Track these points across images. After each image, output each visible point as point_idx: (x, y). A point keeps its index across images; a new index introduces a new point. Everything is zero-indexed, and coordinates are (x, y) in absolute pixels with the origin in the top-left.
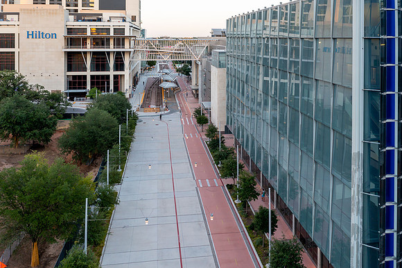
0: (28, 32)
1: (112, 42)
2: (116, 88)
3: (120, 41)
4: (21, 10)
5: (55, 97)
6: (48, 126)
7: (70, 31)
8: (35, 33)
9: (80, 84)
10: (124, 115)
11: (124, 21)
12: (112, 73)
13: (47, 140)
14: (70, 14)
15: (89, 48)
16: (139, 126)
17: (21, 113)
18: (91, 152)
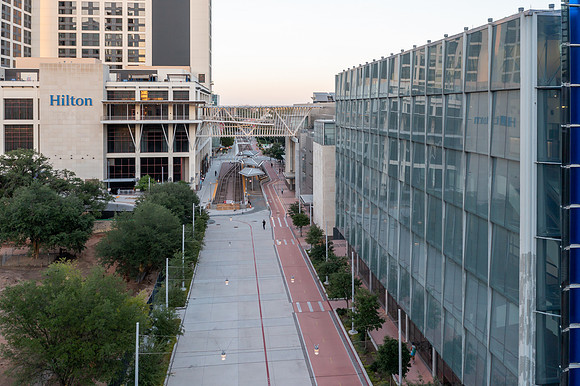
0: (52, 96)
1: (170, 110)
2: (178, 176)
3: (182, 109)
4: (42, 65)
5: (91, 188)
6: (80, 227)
7: (111, 94)
8: (61, 97)
9: (125, 170)
10: (188, 213)
11: (189, 80)
12: (171, 155)
13: (80, 248)
14: (111, 72)
15: (138, 119)
16: (210, 229)
17: (42, 209)
18: (142, 262)
